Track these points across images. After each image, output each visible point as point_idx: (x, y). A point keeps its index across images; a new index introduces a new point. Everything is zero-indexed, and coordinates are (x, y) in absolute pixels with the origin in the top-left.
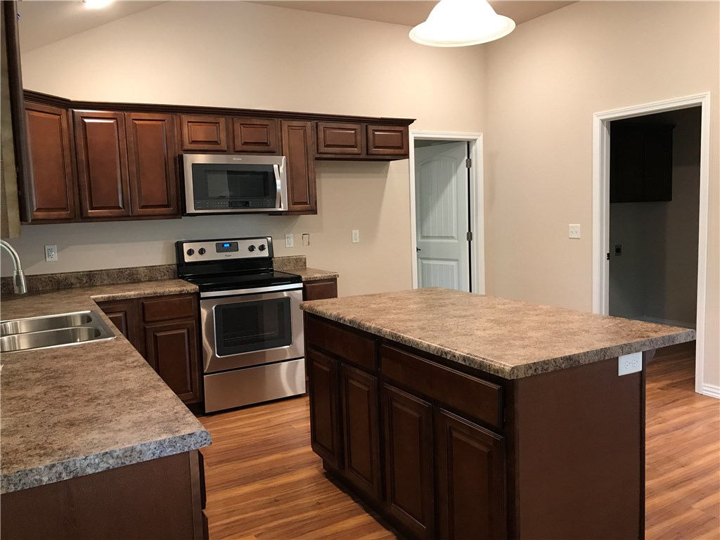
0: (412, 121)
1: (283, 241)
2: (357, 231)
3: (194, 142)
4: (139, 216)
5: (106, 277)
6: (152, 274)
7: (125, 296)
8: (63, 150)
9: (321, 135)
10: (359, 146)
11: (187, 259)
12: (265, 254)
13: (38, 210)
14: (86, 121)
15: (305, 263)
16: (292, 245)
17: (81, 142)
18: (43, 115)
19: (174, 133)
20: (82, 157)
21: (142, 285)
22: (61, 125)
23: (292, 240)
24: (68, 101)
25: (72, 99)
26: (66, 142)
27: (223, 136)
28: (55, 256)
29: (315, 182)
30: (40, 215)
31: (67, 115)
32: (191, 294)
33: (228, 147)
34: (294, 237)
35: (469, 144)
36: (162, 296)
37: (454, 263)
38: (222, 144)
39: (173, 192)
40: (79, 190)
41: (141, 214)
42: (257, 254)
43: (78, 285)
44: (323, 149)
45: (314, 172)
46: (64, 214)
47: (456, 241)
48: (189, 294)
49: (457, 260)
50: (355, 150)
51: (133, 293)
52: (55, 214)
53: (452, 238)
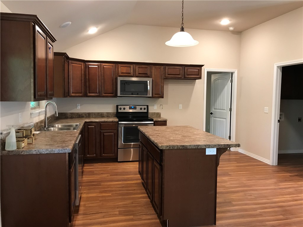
0: (203, 66)
1: (153, 107)
2: (181, 105)
3: (122, 73)
4: (103, 96)
5: (94, 115)
6: (108, 115)
7: (95, 121)
8: (82, 75)
9: (167, 71)
10: (181, 74)
11: (119, 111)
12: (146, 111)
13: (72, 93)
14: (89, 66)
15: (160, 115)
16: (156, 108)
17: (87, 73)
18: (76, 65)
19: (116, 70)
20: (87, 77)
21: (104, 118)
22: (81, 68)
23: (156, 107)
24: (84, 60)
25: (86, 60)
26: (83, 73)
27: (132, 71)
28: (79, 107)
29: (163, 87)
30: (73, 94)
31: (84, 65)
32: (116, 122)
33: (134, 75)
34: (157, 106)
35: (232, 73)
36: (107, 122)
37: (224, 120)
38: (131, 74)
39: (115, 89)
40: (86, 87)
41: (104, 95)
42: (143, 111)
43: (85, 117)
44: (167, 76)
45: (163, 84)
46: (80, 95)
47: (226, 111)
48: (115, 122)
49: (225, 119)
50: (179, 76)
51: (98, 120)
52: (77, 95)
53: (224, 110)
